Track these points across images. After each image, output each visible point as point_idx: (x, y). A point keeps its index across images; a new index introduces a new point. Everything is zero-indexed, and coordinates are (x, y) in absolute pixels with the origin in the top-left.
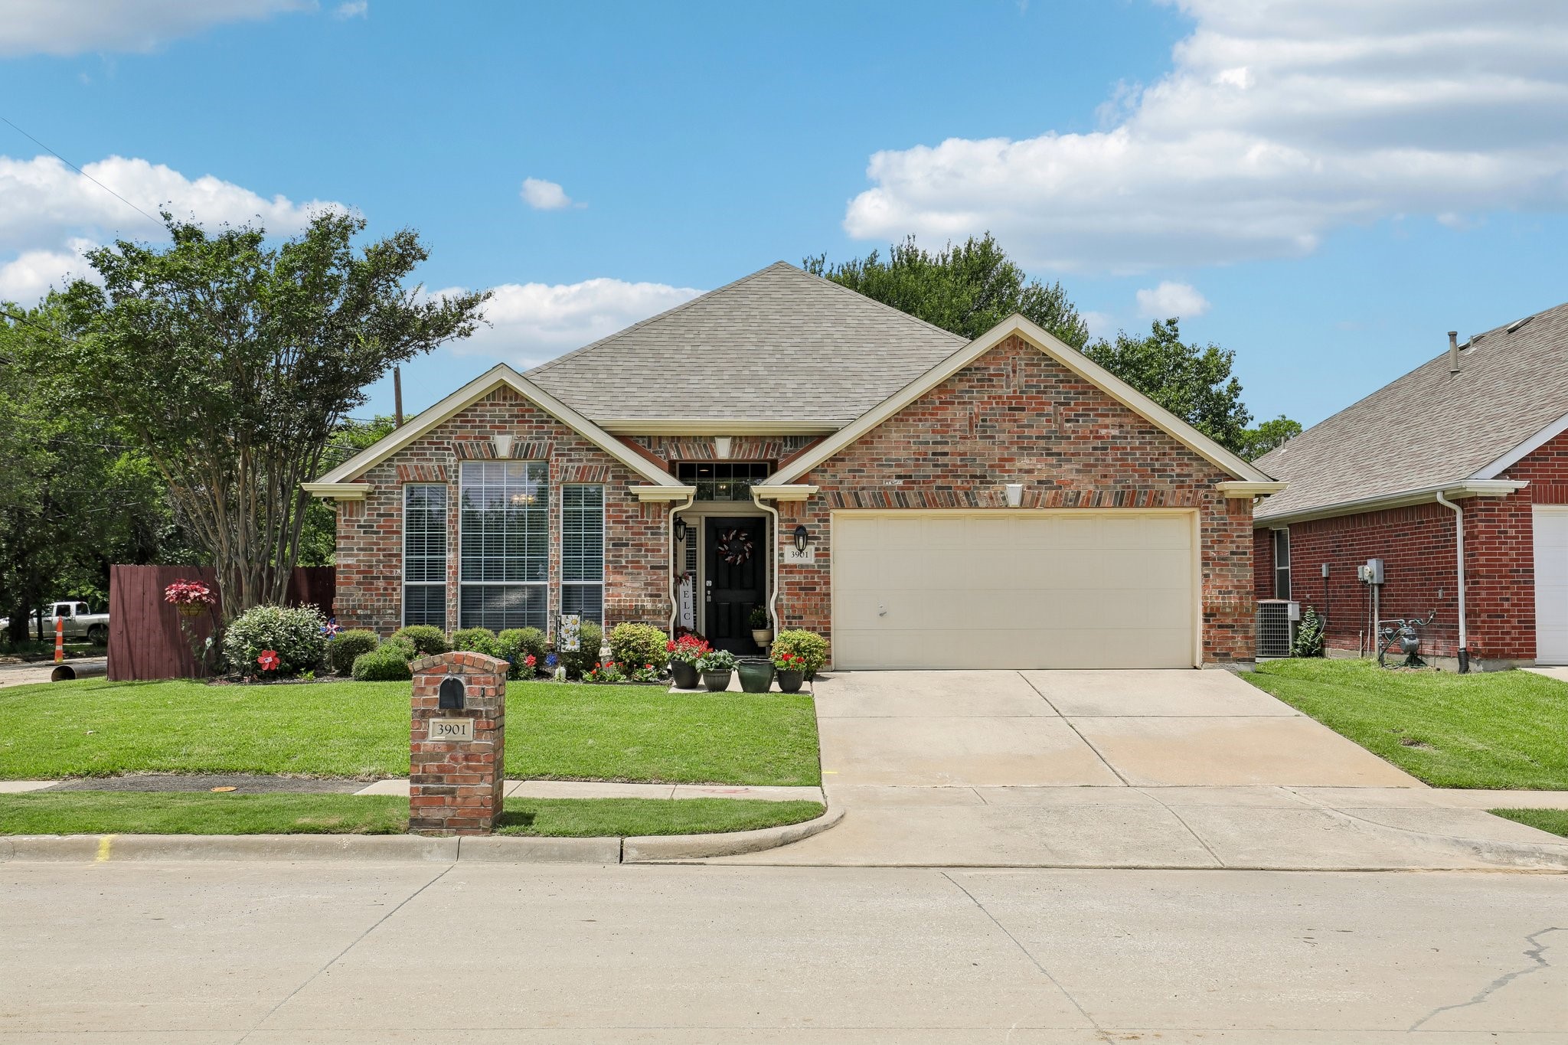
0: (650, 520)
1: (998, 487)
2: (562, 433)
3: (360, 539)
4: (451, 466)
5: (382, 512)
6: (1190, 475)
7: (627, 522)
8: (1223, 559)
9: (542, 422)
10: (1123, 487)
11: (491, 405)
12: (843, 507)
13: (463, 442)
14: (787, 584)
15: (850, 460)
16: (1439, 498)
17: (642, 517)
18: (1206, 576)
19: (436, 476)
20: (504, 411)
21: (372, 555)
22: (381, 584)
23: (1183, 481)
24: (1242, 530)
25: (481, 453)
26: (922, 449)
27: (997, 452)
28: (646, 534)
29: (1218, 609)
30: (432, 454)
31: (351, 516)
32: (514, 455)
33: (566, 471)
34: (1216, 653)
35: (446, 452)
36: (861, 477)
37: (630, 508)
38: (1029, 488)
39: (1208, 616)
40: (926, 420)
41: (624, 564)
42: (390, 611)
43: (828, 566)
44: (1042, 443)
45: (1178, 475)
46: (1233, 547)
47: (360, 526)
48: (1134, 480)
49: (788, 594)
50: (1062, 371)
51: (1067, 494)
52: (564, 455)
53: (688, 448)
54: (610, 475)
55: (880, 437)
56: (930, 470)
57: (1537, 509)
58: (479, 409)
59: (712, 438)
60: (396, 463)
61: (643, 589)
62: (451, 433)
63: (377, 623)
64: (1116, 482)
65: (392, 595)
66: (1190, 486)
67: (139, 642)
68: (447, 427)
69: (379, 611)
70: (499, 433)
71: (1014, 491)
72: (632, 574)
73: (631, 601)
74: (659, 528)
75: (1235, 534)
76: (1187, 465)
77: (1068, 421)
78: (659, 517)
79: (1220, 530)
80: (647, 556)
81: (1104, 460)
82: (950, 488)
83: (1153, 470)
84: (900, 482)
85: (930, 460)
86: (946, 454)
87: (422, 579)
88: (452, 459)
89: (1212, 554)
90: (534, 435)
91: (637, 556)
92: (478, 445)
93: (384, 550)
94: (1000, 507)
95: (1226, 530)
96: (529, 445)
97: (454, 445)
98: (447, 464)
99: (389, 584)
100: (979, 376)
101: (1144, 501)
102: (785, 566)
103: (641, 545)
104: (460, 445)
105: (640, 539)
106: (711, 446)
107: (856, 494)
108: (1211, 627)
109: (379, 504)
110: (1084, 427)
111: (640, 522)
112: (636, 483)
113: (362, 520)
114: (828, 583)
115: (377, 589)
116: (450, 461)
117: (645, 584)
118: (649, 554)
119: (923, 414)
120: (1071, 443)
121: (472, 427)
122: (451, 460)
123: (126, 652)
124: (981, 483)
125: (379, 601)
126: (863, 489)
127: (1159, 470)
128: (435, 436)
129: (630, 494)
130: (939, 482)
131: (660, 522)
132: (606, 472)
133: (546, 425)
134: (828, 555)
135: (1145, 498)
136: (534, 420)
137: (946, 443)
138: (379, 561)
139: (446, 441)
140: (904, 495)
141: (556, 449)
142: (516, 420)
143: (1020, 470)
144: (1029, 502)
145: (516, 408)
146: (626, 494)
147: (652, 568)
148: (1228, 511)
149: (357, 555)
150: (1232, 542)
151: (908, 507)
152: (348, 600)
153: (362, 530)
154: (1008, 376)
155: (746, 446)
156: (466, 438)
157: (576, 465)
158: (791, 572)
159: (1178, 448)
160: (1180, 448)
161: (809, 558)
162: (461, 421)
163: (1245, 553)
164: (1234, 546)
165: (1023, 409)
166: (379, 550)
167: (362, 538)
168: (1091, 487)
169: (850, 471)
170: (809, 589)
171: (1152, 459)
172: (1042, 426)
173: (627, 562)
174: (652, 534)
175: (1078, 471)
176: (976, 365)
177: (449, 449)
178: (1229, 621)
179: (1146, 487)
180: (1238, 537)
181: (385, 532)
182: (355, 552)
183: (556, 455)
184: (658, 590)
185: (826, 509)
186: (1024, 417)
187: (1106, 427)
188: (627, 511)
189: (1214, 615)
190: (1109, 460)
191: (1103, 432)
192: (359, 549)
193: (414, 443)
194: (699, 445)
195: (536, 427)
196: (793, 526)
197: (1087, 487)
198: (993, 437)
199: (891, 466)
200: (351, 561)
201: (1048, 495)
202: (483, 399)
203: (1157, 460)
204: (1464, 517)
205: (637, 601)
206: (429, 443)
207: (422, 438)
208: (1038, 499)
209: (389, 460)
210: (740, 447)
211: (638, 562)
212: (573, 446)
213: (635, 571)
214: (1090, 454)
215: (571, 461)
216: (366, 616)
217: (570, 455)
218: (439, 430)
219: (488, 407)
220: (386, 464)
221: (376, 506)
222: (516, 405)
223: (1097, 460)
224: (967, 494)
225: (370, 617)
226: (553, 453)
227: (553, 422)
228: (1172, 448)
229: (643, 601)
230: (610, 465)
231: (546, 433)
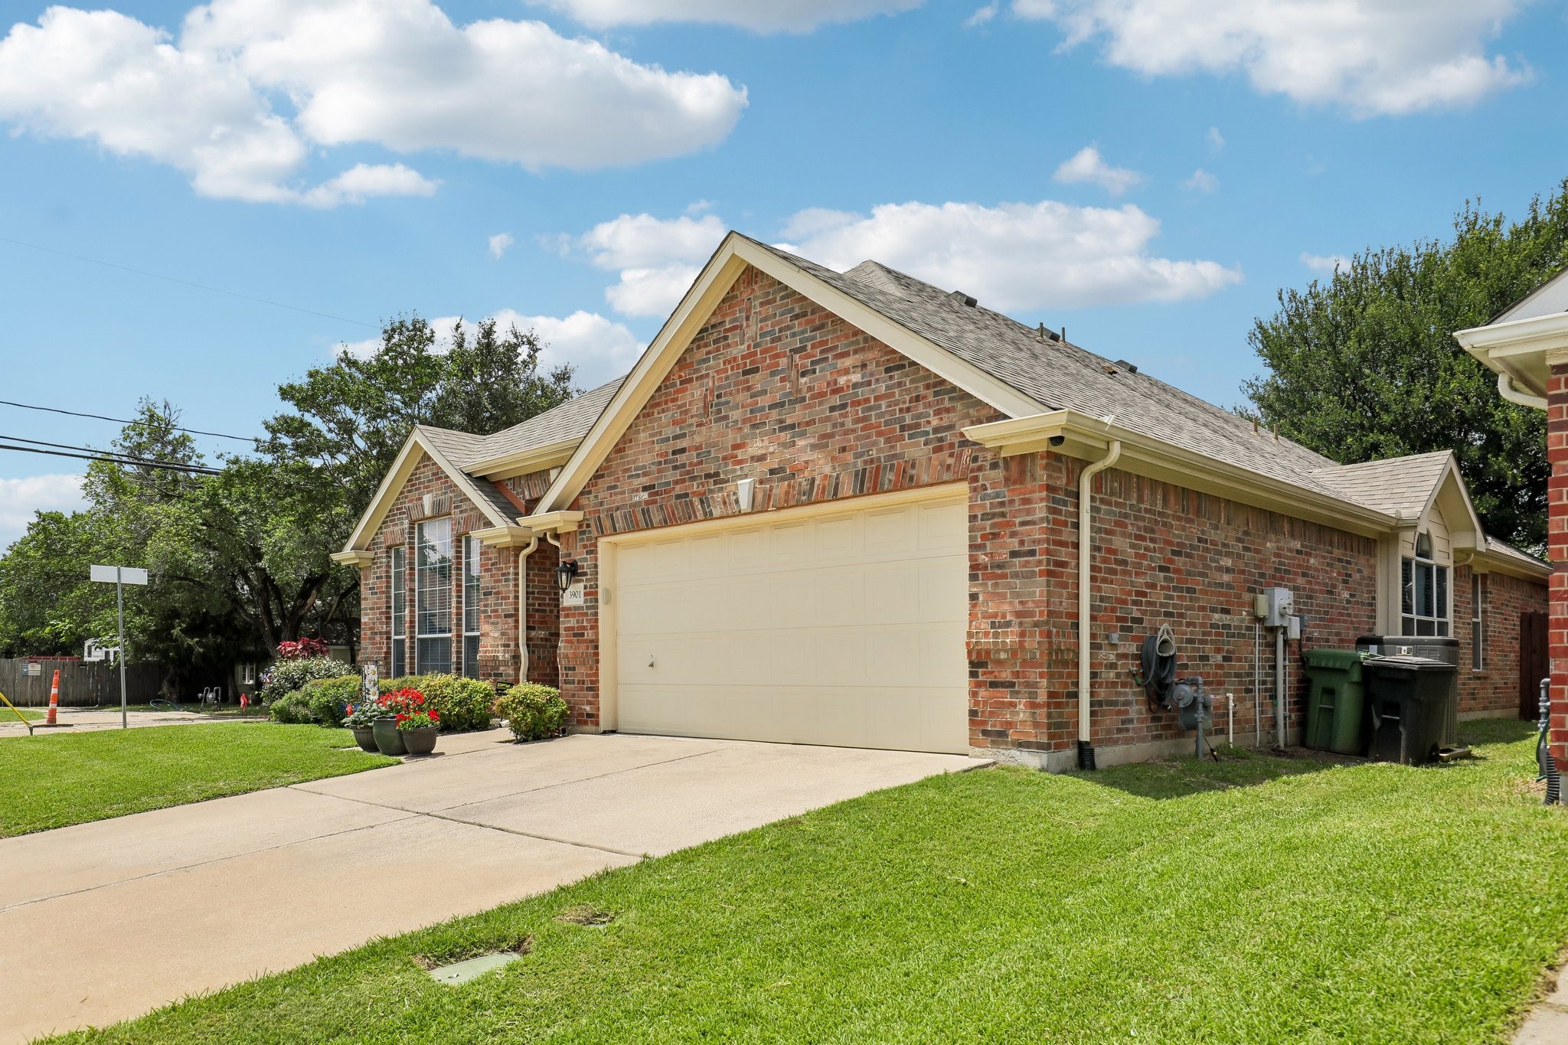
1: (731, 487)
8: (1000, 566)
10: (865, 462)
12: (604, 534)
14: (566, 630)
15: (606, 475)
18: (973, 597)
23: (941, 440)
24: (1029, 512)
26: (664, 448)
27: (731, 437)
29: (988, 652)
36: (616, 494)
38: (761, 482)
40: (668, 410)
44: (774, 414)
45: (936, 430)
46: (1014, 544)
48: (879, 450)
49: (565, 641)
50: (795, 303)
51: (800, 483)
52: (458, 507)
55: (631, 441)
64: (857, 456)
66: (952, 446)
71: (744, 489)
75: (1018, 520)
76: (948, 410)
77: (803, 374)
79: (994, 515)
81: (843, 424)
82: (688, 495)
83: (903, 428)
84: (645, 496)
85: (670, 461)
86: (683, 450)
89: (983, 559)
94: (734, 516)
95: (1003, 515)
97: (407, 508)
100: (715, 336)
101: (890, 481)
102: (563, 609)
107: (612, 515)
108: (979, 685)
110: (820, 379)
112: (483, 527)
119: (666, 402)
120: (810, 406)
124: (715, 483)
126: (618, 509)
127: (910, 427)
130: (678, 490)
134: (596, 593)
135: (891, 476)
137: (684, 435)
139: (404, 506)
140: (648, 510)
141: (455, 502)
143: (752, 458)
144: (761, 503)
148: (1007, 479)
150: (1013, 535)
151: (653, 528)
153: (371, 592)
154: (742, 327)
158: (567, 615)
159: (935, 385)
160: (939, 384)
161: (580, 597)
163: (1032, 553)
164: (1015, 541)
165: (756, 370)
168: (827, 469)
169: (608, 488)
170: (579, 635)
171: (901, 410)
172: (778, 389)
175: (814, 447)
176: (713, 322)
178: (1005, 675)
179: (894, 456)
180: (1023, 524)
185: (595, 538)
186: (757, 381)
187: (846, 372)
189: (983, 665)
190: (849, 423)
191: (842, 381)
196: (569, 562)
197: (822, 467)
198: (726, 417)
199: (638, 476)
201: (779, 489)
203: (908, 410)
206: (397, 509)
207: (394, 505)
208: (770, 497)
213: (495, 620)
214: (828, 419)
223: (835, 426)
224: (702, 502)
228: (928, 387)
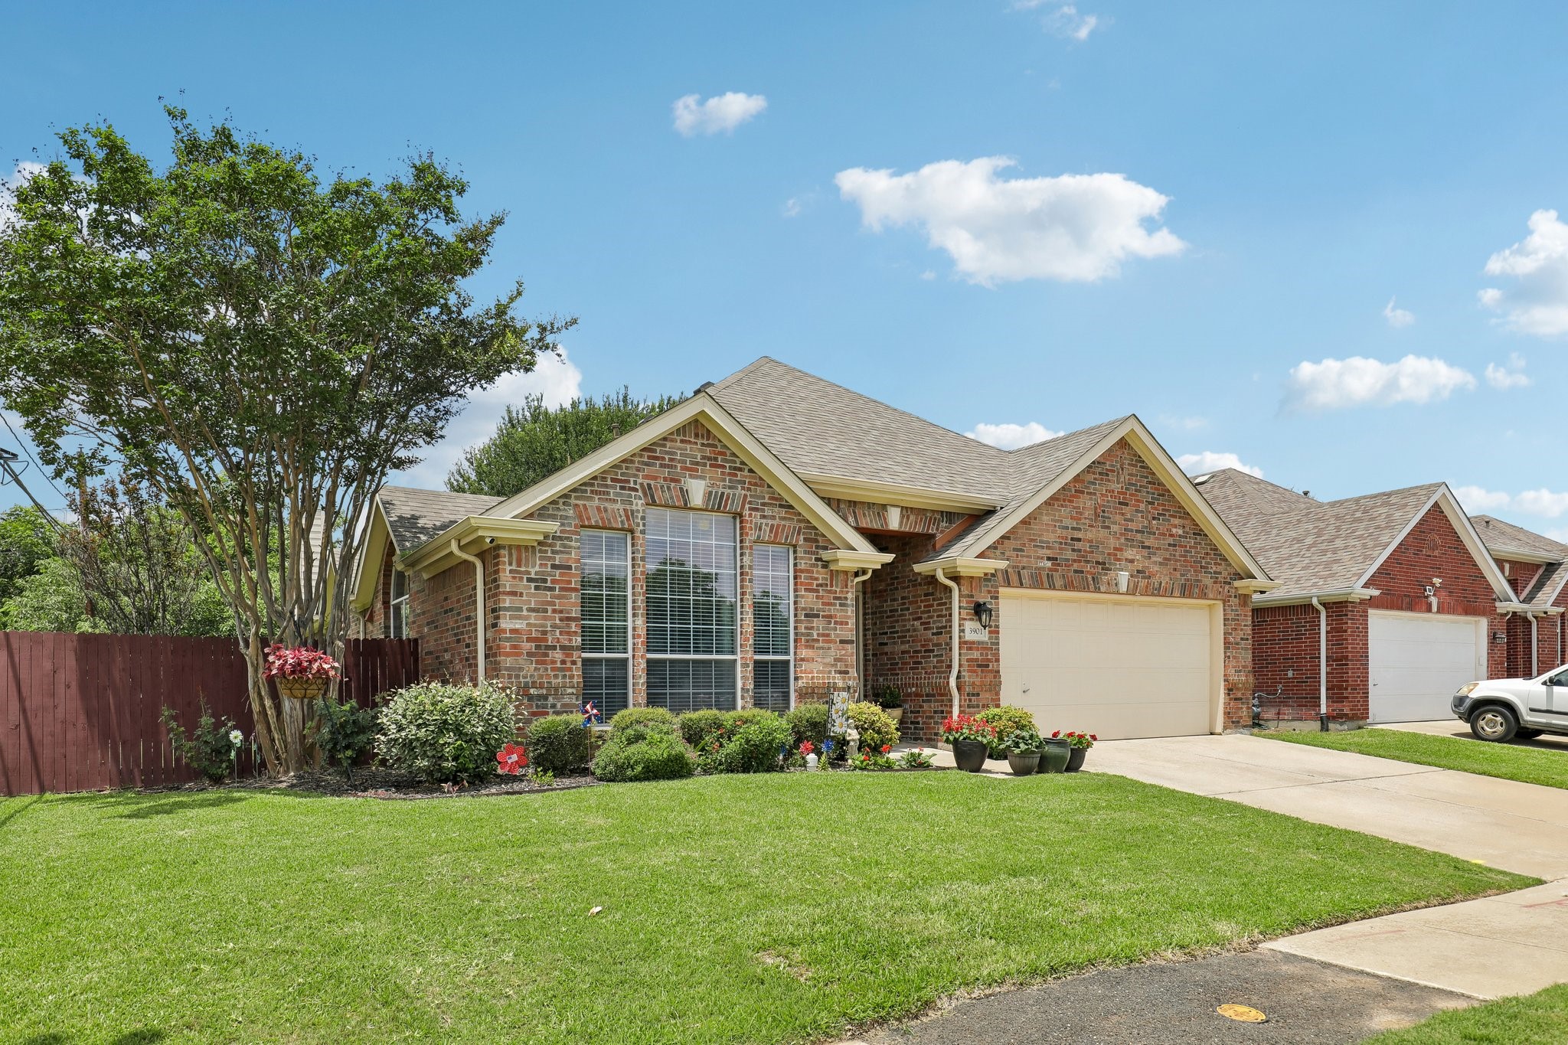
0: (838, 590)
1: (1112, 573)
2: (755, 484)
3: (531, 596)
4: (638, 511)
5: (557, 563)
6: (1220, 573)
7: (817, 591)
8: (1237, 644)
9: (735, 469)
10: (1185, 580)
11: (682, 441)
12: (1009, 585)
13: (652, 483)
14: (968, 660)
15: (1015, 539)
16: (1315, 601)
17: (832, 586)
18: (1226, 657)
19: (622, 522)
20: (695, 450)
21: (545, 618)
22: (558, 655)
23: (1215, 577)
24: (1246, 616)
25: (672, 498)
26: (1065, 533)
27: (1112, 542)
28: (835, 605)
29: (1233, 683)
30: (617, 494)
31: (519, 565)
32: (707, 505)
33: (760, 530)
34: (1233, 722)
35: (633, 493)
36: (1022, 556)
37: (820, 574)
38: (1132, 576)
39: (1230, 690)
40: (1066, 506)
41: (815, 637)
42: (570, 691)
43: (998, 644)
44: (1139, 537)
45: (1214, 573)
46: (1241, 634)
47: (530, 580)
48: (1191, 574)
49: (969, 671)
50: (1150, 474)
51: (1154, 583)
52: (756, 510)
53: (864, 515)
54: (802, 537)
55: (1038, 520)
56: (1069, 555)
57: (1371, 611)
58: (668, 444)
59: (884, 507)
60: (573, 501)
61: (832, 665)
62: (638, 470)
63: (553, 706)
64: (1181, 575)
65: (570, 669)
66: (1219, 582)
67: (48, 740)
68: (632, 462)
69: (556, 689)
70: (691, 476)
71: (1123, 578)
72: (823, 648)
73: (823, 678)
74: (846, 598)
75: (1242, 624)
76: (1219, 564)
77: (1154, 518)
78: (846, 587)
79: (1235, 620)
80: (835, 629)
81: (1175, 555)
82: (1082, 572)
83: (1201, 567)
84: (1049, 564)
85: (1070, 545)
86: (1079, 540)
87: (600, 650)
88: (640, 502)
89: (1229, 639)
90: (727, 483)
91: (827, 629)
92: (669, 488)
93: (561, 612)
94: (1114, 593)
95: (1237, 620)
96: (723, 493)
97: (642, 485)
98: (634, 507)
99: (568, 655)
100: (1100, 471)
101: (1197, 593)
102: (966, 643)
103: (830, 617)
104: (649, 485)
105: (830, 610)
106: (883, 514)
107: (1019, 572)
108: (1231, 699)
109: (553, 552)
110: (1163, 525)
111: (830, 592)
112: (826, 548)
113: (533, 571)
114: (998, 660)
115: (553, 662)
116: (637, 505)
117: (835, 660)
118: (838, 627)
119: (1064, 500)
120: (1156, 538)
121: (661, 466)
122: (639, 504)
123: (25, 754)
124: (1102, 569)
125: (556, 677)
126: (1024, 568)
127: (1204, 567)
128: (620, 472)
129: (820, 560)
130: (1076, 566)
131: (847, 592)
132: (799, 534)
133: (739, 473)
134: (998, 633)
135: (1197, 590)
136: (727, 465)
137: (1080, 529)
138: (554, 626)
139: (632, 479)
140: (1052, 576)
141: (750, 503)
142: (708, 463)
143: (1126, 559)
144: (1132, 591)
145: (708, 449)
146: (817, 559)
147: (842, 642)
148: (1239, 604)
149: (527, 618)
150: (1242, 630)
151: (1054, 589)
152: (518, 677)
153: (533, 585)
154: (1118, 473)
155: (912, 518)
156: (655, 478)
157: (770, 522)
158: (970, 649)
159: (1214, 550)
160: (1216, 549)
161: (983, 636)
162: (649, 457)
163: (1247, 638)
164: (1241, 632)
165: (1127, 504)
166: (554, 611)
167: (534, 595)
168: (1168, 579)
169: (1014, 550)
170: (983, 666)
171: (1199, 557)
172: (1139, 521)
173: (818, 635)
174: (841, 605)
175: (1161, 564)
176: (1100, 461)
177: (636, 490)
178: (1239, 695)
179: (1198, 581)
180: (1244, 626)
181: (561, 589)
182: (525, 613)
183: (750, 509)
184: (846, 666)
185: (997, 587)
186: (1128, 512)
187: (1175, 526)
188: (817, 579)
189: (1233, 690)
190: (1178, 555)
191: (1174, 530)
192: (530, 610)
193: (595, 478)
194: (874, 512)
195: (729, 474)
196: (971, 602)
197: (1165, 578)
198: (1109, 528)
199: (1043, 547)
200: (519, 625)
201: (1143, 583)
202: (672, 434)
203: (1203, 558)
204: (1327, 616)
205: (829, 678)
206: (613, 480)
207: (604, 472)
208: (1137, 587)
209: (565, 496)
210: (908, 518)
211: (828, 635)
212: (766, 501)
213: (826, 645)
214: (1167, 549)
215: (764, 517)
216: (540, 697)
217: (763, 510)
218: (624, 465)
219: (678, 444)
220: (561, 501)
221: (549, 554)
222: (709, 445)
223: (1171, 555)
224: (1093, 579)
225: (545, 697)
226: (747, 506)
227: (746, 471)
228: (1211, 549)
229: (834, 678)
230: (802, 525)
231: (740, 482)
